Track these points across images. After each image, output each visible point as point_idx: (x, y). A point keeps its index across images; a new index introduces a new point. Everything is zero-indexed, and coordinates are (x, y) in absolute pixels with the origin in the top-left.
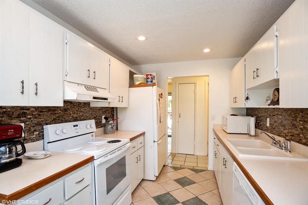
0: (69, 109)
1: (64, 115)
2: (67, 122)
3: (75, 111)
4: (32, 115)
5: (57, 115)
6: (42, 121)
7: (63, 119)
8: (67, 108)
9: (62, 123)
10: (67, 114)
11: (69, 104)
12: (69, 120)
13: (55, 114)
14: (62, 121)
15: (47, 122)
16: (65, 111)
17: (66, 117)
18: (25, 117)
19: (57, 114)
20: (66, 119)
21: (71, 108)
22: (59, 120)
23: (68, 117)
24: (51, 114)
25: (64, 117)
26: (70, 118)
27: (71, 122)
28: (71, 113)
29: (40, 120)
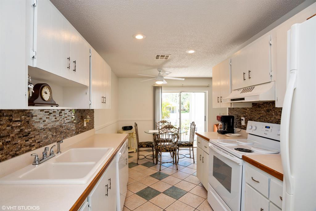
0: (271, 110)
1: (266, 115)
2: (269, 123)
3: (278, 112)
4: (248, 113)
5: (261, 115)
6: (252, 118)
7: (266, 119)
8: (269, 108)
9: (265, 122)
10: (269, 115)
11: (271, 105)
12: (271, 121)
13: (260, 113)
14: (265, 120)
15: (255, 119)
16: (268, 112)
17: (269, 117)
18: (245, 114)
19: (261, 113)
20: (268, 119)
21: (273, 109)
22: (262, 119)
23: (271, 118)
24: (257, 113)
25: (266, 117)
26: (273, 119)
27: (273, 123)
28: (273, 114)
29: (251, 117)
